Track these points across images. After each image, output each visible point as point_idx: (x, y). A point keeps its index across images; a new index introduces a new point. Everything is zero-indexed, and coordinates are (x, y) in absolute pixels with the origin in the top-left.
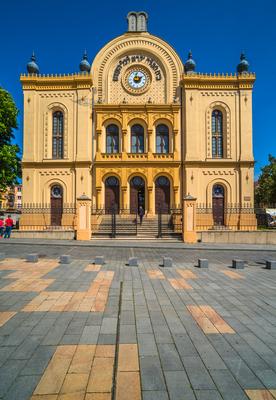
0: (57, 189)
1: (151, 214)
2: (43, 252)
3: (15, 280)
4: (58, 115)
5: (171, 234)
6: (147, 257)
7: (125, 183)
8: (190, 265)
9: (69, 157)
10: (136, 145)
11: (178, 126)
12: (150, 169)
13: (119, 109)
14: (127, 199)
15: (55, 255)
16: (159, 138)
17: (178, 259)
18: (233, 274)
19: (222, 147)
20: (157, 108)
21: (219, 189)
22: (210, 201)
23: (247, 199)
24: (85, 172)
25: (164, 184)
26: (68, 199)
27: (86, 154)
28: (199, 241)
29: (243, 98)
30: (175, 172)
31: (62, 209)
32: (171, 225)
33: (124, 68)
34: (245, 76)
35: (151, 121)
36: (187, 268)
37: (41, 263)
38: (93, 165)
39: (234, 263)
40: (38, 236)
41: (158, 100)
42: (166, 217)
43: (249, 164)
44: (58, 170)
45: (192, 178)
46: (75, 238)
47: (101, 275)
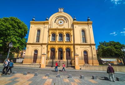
0: (36, 51)
1: (65, 60)
2: (29, 71)
4: (39, 31)
5: (71, 66)
6: (63, 74)
7: (57, 50)
8: (78, 78)
9: (41, 42)
10: (60, 39)
11: (72, 34)
12: (64, 46)
13: (56, 29)
14: (57, 55)
15: (33, 73)
16: (67, 37)
17: (74, 75)
18: (93, 81)
19: (85, 40)
20: (66, 29)
21: (85, 52)
22: (83, 56)
23: (95, 55)
24: (45, 46)
25: (68, 51)
26: (39, 54)
28: (80, 69)
29: (90, 27)
30: (72, 47)
31: (37, 57)
32: (71, 63)
33: (57, 20)
35: (64, 33)
37: (28, 75)
38: (48, 45)
39: (93, 77)
40: (28, 66)
41: (67, 27)
42: (69, 61)
43: (94, 45)
44: (37, 46)
45: (77, 49)
46: (40, 67)
47: (48, 80)
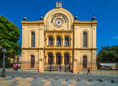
0: (33, 56)
1: (63, 65)
2: (28, 75)
3: (19, 84)
4: (33, 33)
5: (69, 71)
6: (61, 77)
7: (55, 55)
8: (75, 80)
9: (37, 46)
10: (58, 43)
11: (72, 37)
12: (63, 51)
13: (53, 32)
14: (55, 60)
15: (32, 76)
16: (66, 41)
17: (72, 78)
18: (89, 83)
19: (86, 44)
20: (65, 32)
21: (85, 57)
22: (82, 61)
23: (94, 60)
24: (42, 51)
25: (67, 56)
26: (36, 60)
27: (42, 46)
28: (78, 73)
29: (93, 29)
30: (71, 52)
31: (34, 62)
32: (69, 68)
33: (55, 19)
34: (94, 22)
35: (63, 36)
36: (74, 81)
37: (28, 79)
38: (44, 49)
39: (90, 80)
40: (27, 70)
41: (66, 29)
42: (67, 66)
43: (95, 49)
44: (33, 51)
45: (76, 54)
46: (38, 72)
47: (47, 83)
